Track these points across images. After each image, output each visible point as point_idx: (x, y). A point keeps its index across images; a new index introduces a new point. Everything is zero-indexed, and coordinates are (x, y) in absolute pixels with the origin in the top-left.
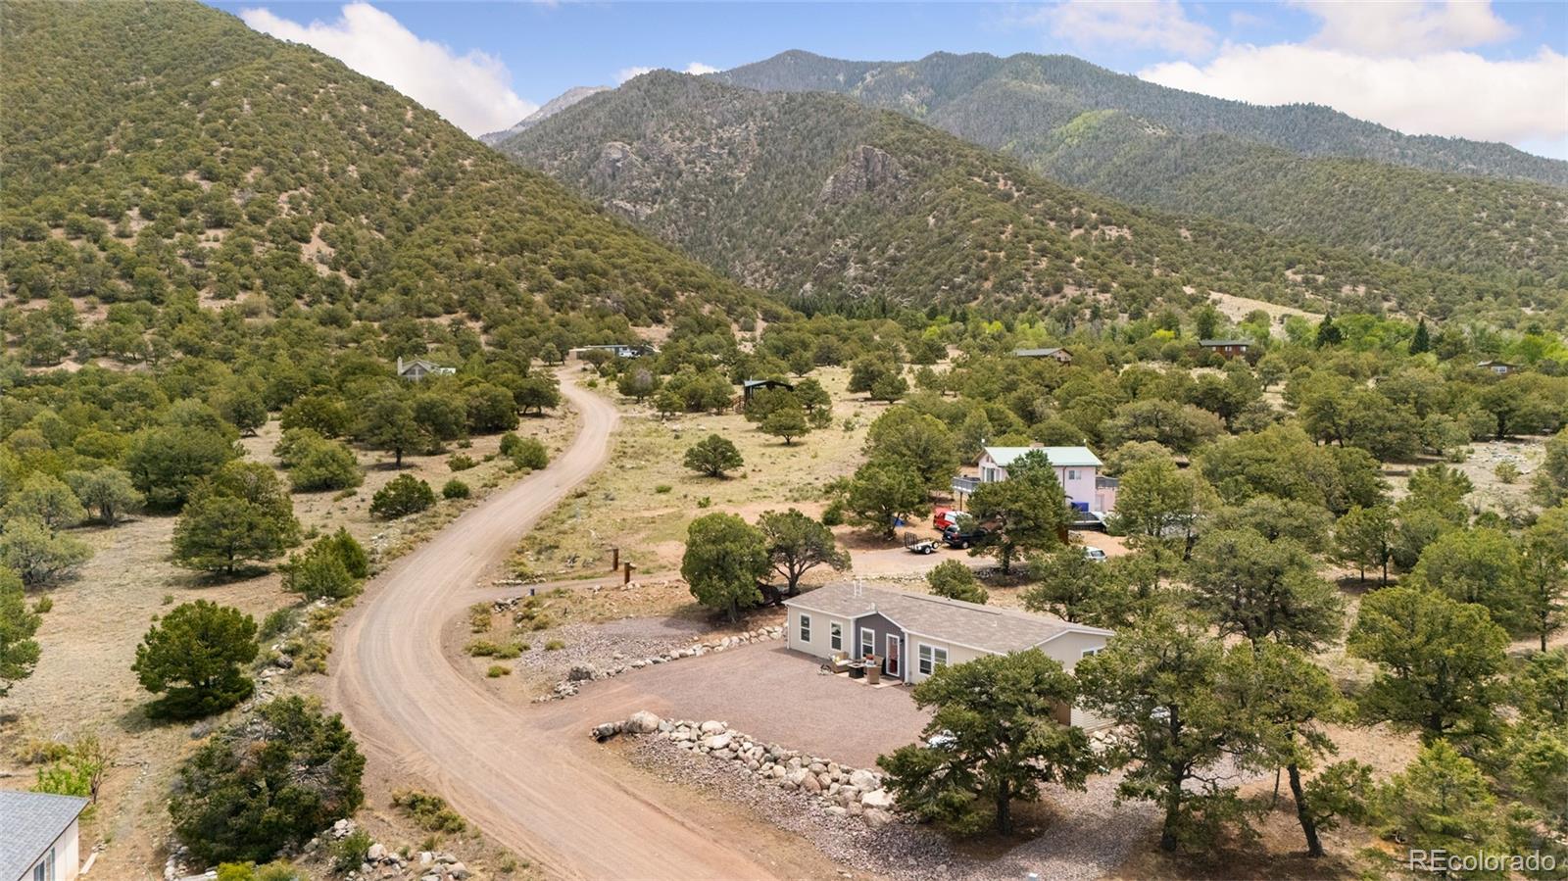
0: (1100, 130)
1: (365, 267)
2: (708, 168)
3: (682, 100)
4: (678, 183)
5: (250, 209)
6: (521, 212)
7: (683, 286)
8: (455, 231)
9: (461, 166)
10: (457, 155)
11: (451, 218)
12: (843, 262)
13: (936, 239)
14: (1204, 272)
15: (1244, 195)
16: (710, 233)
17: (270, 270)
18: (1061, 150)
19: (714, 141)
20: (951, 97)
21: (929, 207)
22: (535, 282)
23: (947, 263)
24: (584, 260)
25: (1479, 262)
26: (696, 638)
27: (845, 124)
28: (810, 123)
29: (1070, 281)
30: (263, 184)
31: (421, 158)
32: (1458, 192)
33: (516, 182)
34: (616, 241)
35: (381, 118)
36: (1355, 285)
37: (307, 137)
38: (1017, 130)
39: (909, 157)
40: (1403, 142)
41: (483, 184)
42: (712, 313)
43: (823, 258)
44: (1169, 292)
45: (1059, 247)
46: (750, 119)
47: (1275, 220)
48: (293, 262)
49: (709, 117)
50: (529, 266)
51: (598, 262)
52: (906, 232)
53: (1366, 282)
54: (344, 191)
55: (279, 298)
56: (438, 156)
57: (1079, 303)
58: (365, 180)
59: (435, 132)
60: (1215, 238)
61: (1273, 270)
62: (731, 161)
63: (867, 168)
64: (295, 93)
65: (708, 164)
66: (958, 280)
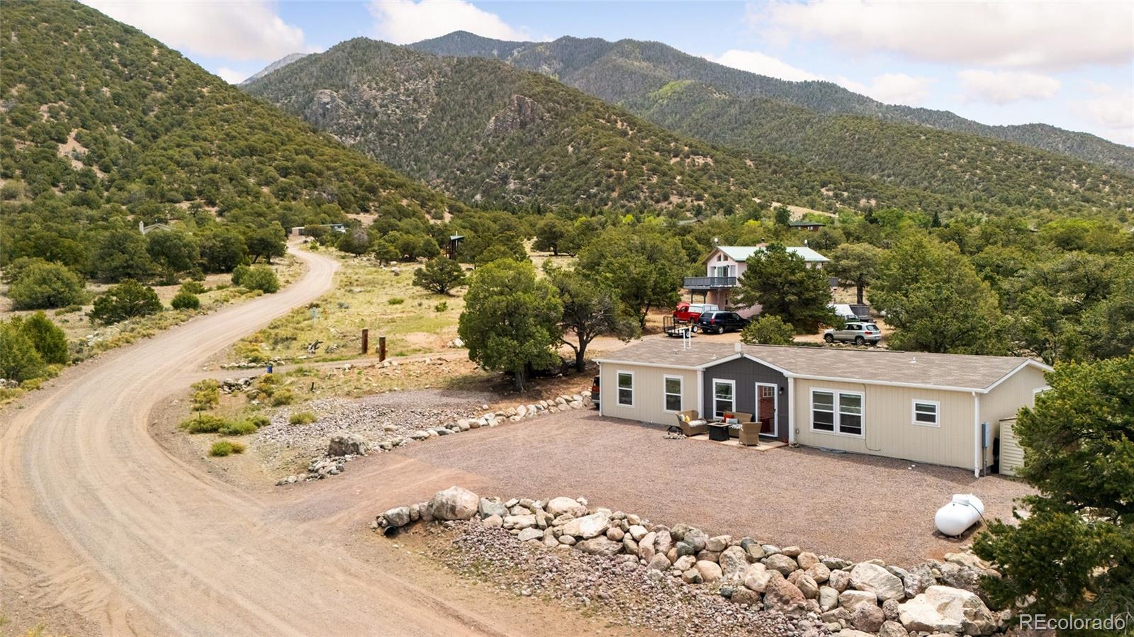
0: (682, 94)
1: (115, 164)
2: (398, 111)
3: (377, 60)
4: (375, 121)
5: (13, 114)
6: (250, 127)
7: (385, 185)
8: (195, 138)
9: (199, 92)
10: (196, 84)
11: (191, 129)
12: (504, 180)
13: (574, 161)
14: (765, 188)
15: (784, 141)
16: (400, 159)
17: (30, 161)
18: (655, 108)
19: (402, 91)
20: (576, 69)
21: (568, 139)
22: (262, 178)
23: (584, 178)
24: (303, 162)
25: (945, 186)
26: (485, 406)
27: (501, 81)
28: (476, 80)
29: (675, 192)
30: (26, 97)
31: (166, 84)
32: (927, 139)
33: (246, 106)
34: (329, 151)
35: (131, 52)
36: (868, 198)
37: (67, 64)
38: (624, 93)
39: (551, 104)
40: (884, 109)
41: (219, 106)
42: (409, 206)
43: (488, 176)
44: (744, 200)
45: (664, 168)
46: (430, 76)
47: (807, 157)
48: (51, 157)
49: (398, 73)
50: (257, 166)
51: (315, 165)
52: (552, 157)
53: (875, 197)
54: (98, 105)
55: (36, 184)
56: (180, 84)
57: (682, 208)
58: (116, 98)
59: (177, 66)
60: (770, 166)
61: (812, 188)
62: (416, 106)
63: (520, 111)
64: (57, 30)
65: (398, 108)
66: (593, 191)
